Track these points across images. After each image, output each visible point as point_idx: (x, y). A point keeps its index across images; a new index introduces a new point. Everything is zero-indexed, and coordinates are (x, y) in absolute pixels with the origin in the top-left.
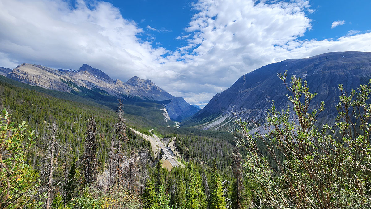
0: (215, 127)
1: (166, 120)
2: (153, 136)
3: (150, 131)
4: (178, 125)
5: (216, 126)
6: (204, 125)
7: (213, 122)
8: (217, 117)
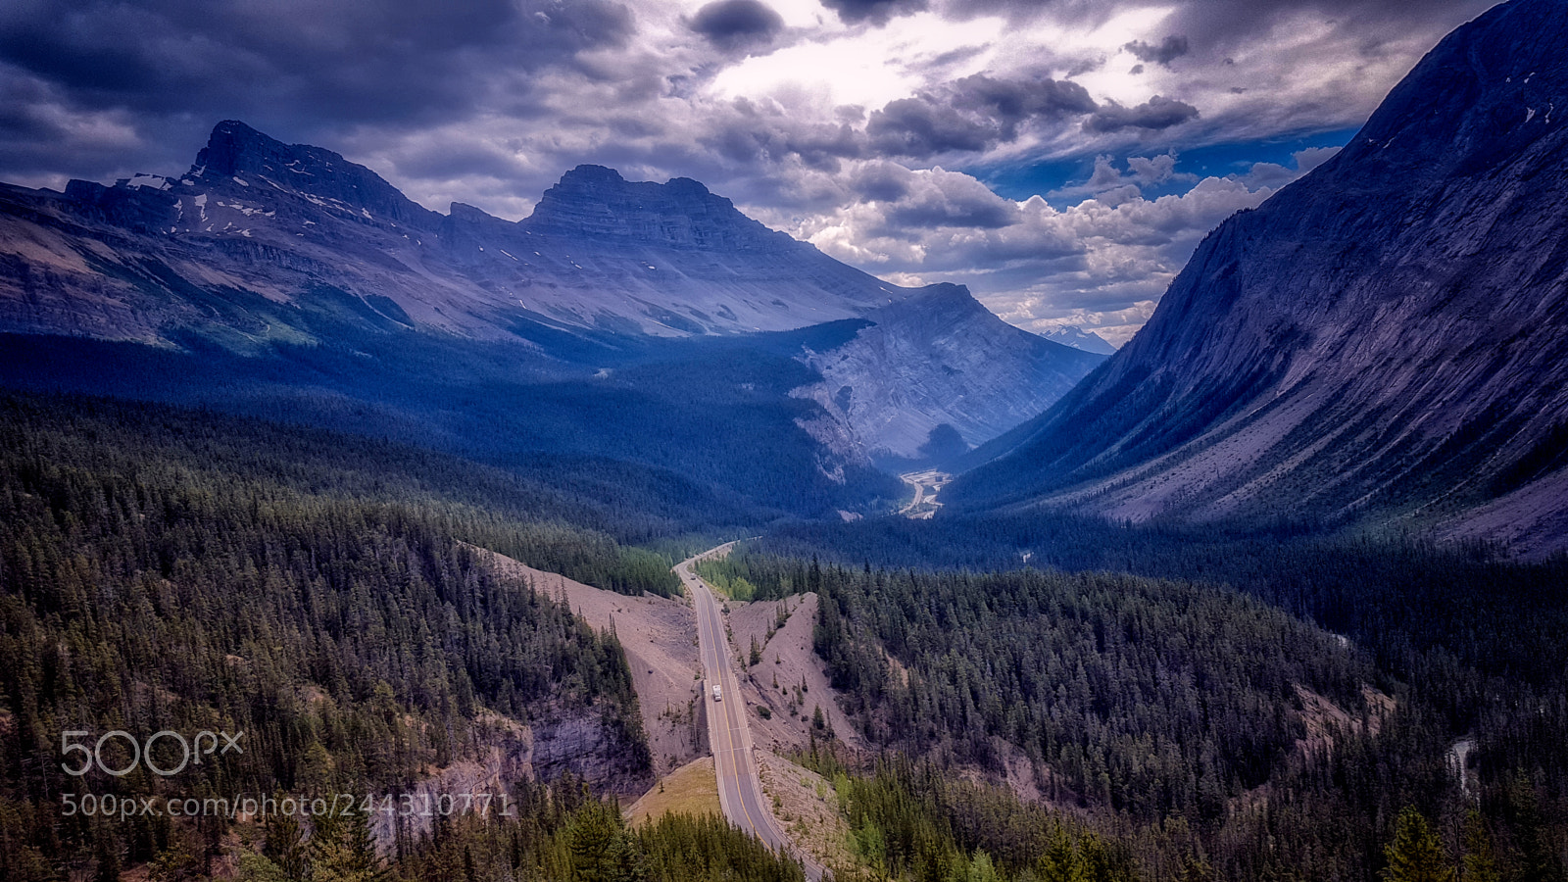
0: (1212, 492)
1: (829, 467)
2: (684, 598)
4: (928, 499)
5: (1221, 482)
6: (1125, 484)
7: (1201, 448)
8: (1235, 410)
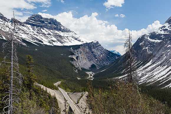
1: (75, 70)
2: (60, 91)
3: (56, 84)
4: (91, 77)
